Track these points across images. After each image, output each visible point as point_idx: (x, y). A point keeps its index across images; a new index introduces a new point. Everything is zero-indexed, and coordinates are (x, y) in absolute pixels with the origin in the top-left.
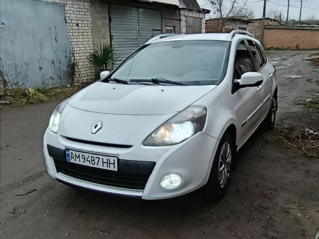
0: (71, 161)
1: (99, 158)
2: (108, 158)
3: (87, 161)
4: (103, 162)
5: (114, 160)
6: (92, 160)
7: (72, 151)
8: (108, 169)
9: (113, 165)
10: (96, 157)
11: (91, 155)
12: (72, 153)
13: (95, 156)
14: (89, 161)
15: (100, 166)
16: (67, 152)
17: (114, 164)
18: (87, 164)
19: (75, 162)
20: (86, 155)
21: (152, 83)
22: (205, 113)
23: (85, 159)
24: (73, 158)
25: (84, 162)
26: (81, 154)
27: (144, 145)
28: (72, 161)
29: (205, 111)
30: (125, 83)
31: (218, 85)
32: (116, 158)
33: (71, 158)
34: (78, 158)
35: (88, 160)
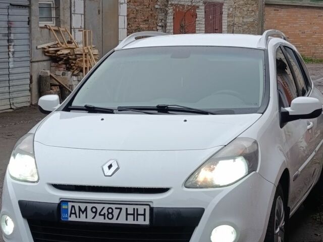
0: (70, 219)
1: (121, 209)
2: (136, 207)
3: (100, 215)
4: (127, 214)
5: (145, 209)
6: (109, 213)
7: (73, 204)
8: (135, 222)
9: (143, 217)
10: (116, 208)
11: (107, 206)
12: (73, 206)
13: (113, 206)
14: (104, 215)
15: (122, 220)
16: (64, 207)
17: (144, 215)
18: (99, 219)
19: (78, 220)
20: (99, 207)
21: (156, 112)
22: (256, 148)
23: (96, 212)
24: (75, 213)
25: (93, 218)
26: (90, 206)
27: (186, 187)
28: (73, 218)
29: (256, 145)
30: (110, 111)
31: (263, 113)
32: (148, 207)
33: (71, 213)
34: (83, 213)
35: (102, 213)
